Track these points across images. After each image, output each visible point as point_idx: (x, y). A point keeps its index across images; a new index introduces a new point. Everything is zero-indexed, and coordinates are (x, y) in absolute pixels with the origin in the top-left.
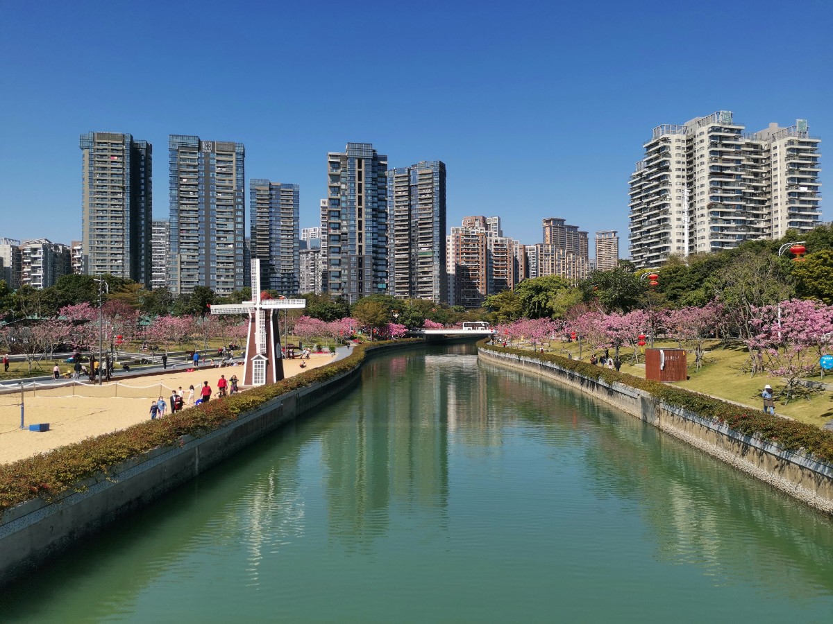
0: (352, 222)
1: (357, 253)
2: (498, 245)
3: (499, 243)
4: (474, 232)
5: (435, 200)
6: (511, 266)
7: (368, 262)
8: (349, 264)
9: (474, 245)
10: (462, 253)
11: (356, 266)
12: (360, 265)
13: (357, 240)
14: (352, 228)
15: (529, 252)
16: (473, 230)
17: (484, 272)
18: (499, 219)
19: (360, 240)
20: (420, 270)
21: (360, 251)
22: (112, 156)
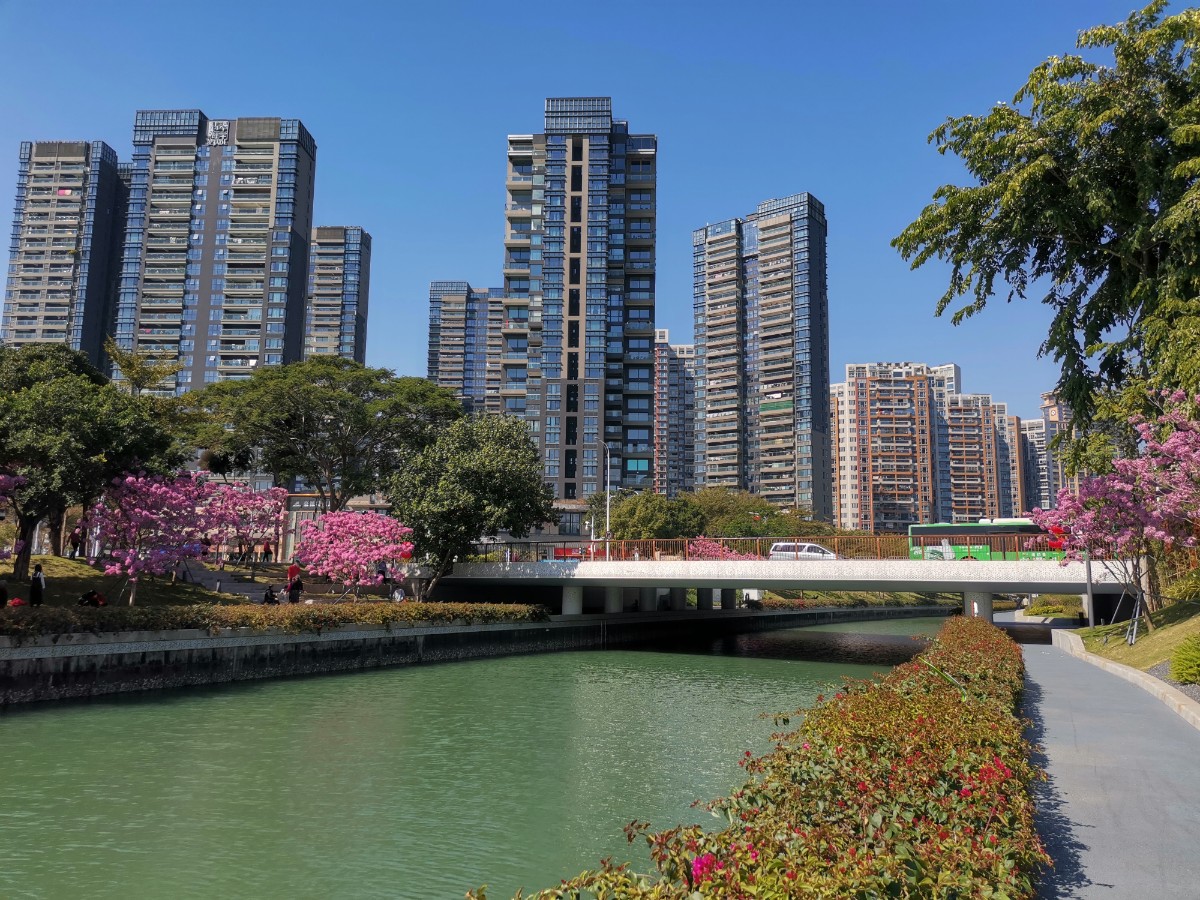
0: (554, 295)
1: (564, 374)
2: (959, 411)
3: (960, 405)
4: (900, 374)
5: (797, 280)
6: (990, 457)
7: (592, 397)
8: (541, 404)
9: (900, 401)
10: (874, 421)
11: (561, 409)
12: (572, 406)
13: (565, 342)
14: (552, 311)
15: (1028, 433)
16: (898, 370)
17: (928, 463)
18: (957, 370)
19: (573, 341)
20: (763, 447)
21: (573, 372)
22: (61, 188)
